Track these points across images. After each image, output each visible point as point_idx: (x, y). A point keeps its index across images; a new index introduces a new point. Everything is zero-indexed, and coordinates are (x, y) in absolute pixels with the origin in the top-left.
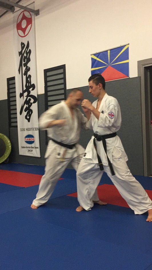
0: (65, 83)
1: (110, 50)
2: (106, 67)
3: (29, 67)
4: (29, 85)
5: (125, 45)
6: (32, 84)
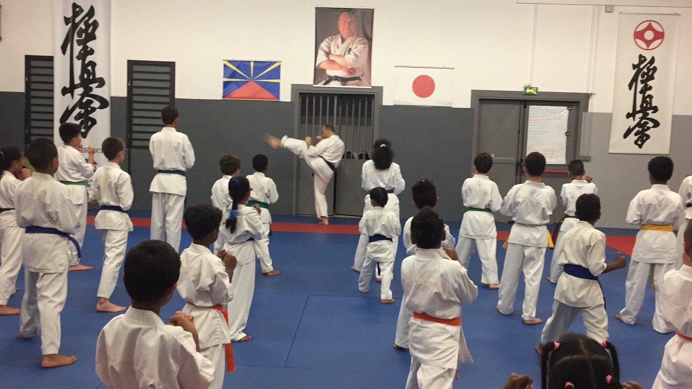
0: (172, 89)
1: (255, 62)
2: (247, 82)
3: (91, 49)
4: (88, 76)
5: (276, 62)
6: (98, 76)
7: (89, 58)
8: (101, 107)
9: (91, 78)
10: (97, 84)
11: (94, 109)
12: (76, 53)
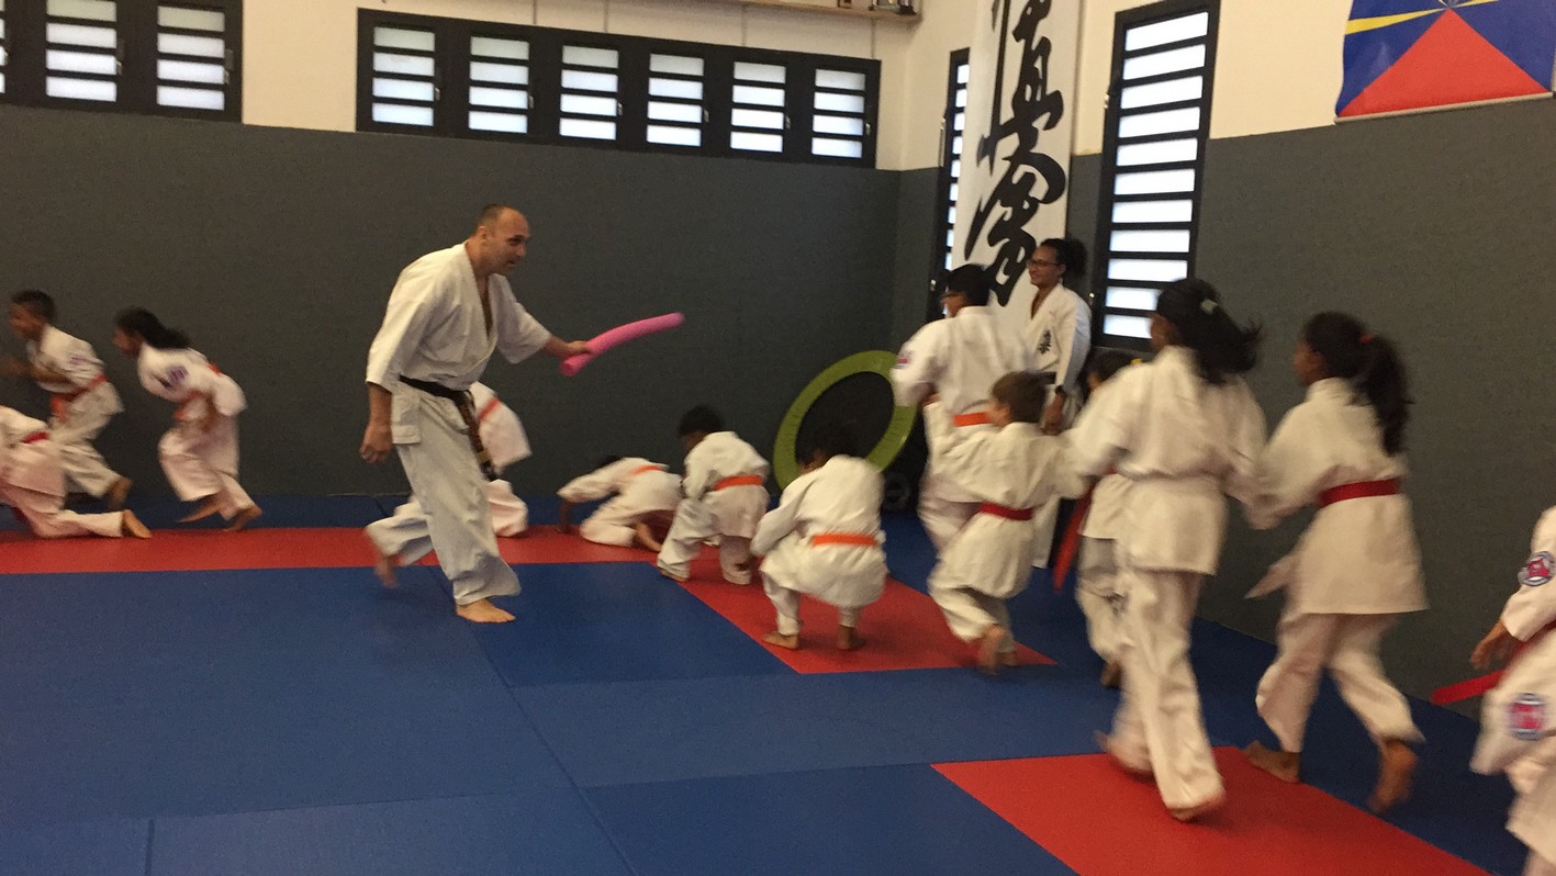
0: (1204, 104)
2: (1432, 20)
4: (1034, 93)
6: (1050, 90)
7: (1043, 29)
8: (1050, 198)
9: (1038, 98)
10: (1045, 118)
11: (1035, 203)
12: (1014, 22)
